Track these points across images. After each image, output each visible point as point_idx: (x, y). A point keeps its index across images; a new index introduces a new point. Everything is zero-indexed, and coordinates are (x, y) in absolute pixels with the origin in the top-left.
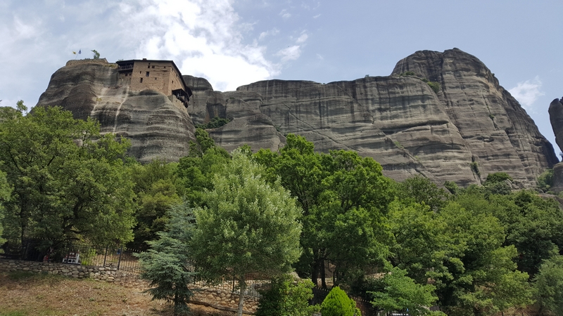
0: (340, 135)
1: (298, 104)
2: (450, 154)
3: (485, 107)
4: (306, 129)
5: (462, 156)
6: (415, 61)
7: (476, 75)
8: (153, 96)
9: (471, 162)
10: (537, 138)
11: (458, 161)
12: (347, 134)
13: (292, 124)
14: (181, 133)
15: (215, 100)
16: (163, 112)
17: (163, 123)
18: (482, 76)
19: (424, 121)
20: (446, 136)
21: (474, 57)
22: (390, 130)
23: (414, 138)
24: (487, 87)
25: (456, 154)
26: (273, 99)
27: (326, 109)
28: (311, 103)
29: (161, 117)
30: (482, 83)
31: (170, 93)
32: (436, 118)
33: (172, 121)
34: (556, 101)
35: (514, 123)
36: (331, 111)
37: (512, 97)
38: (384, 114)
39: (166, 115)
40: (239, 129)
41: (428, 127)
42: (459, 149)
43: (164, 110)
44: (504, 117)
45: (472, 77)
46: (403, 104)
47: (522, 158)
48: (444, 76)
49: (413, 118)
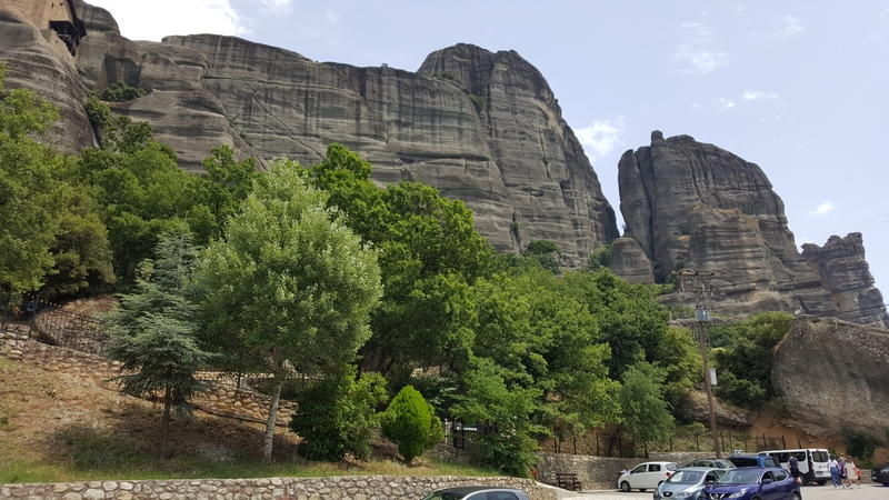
1: (269, 86)
2: (486, 206)
3: (539, 145)
4: (279, 131)
5: (500, 211)
6: (455, 57)
7: (535, 98)
8: (11, 24)
9: (511, 221)
10: (598, 199)
11: (494, 218)
13: (255, 118)
14: (62, 101)
15: (123, 52)
16: (29, 58)
17: (28, 77)
18: (542, 99)
19: (459, 152)
20: (483, 179)
21: (536, 70)
22: (409, 158)
23: (441, 174)
24: (546, 117)
25: (493, 207)
26: (227, 69)
27: (316, 105)
28: (292, 90)
29: (25, 66)
30: (541, 110)
31: (45, 25)
32: (474, 150)
33: (45, 78)
34: (630, 152)
35: (572, 174)
36: (324, 109)
37: (575, 138)
38: (404, 130)
39: (35, 64)
40: (161, 111)
41: (463, 161)
42: (498, 200)
43: (32, 54)
44: (561, 164)
45: (528, 99)
46: (433, 121)
47: (575, 224)
48: (492, 90)
49: (444, 145)
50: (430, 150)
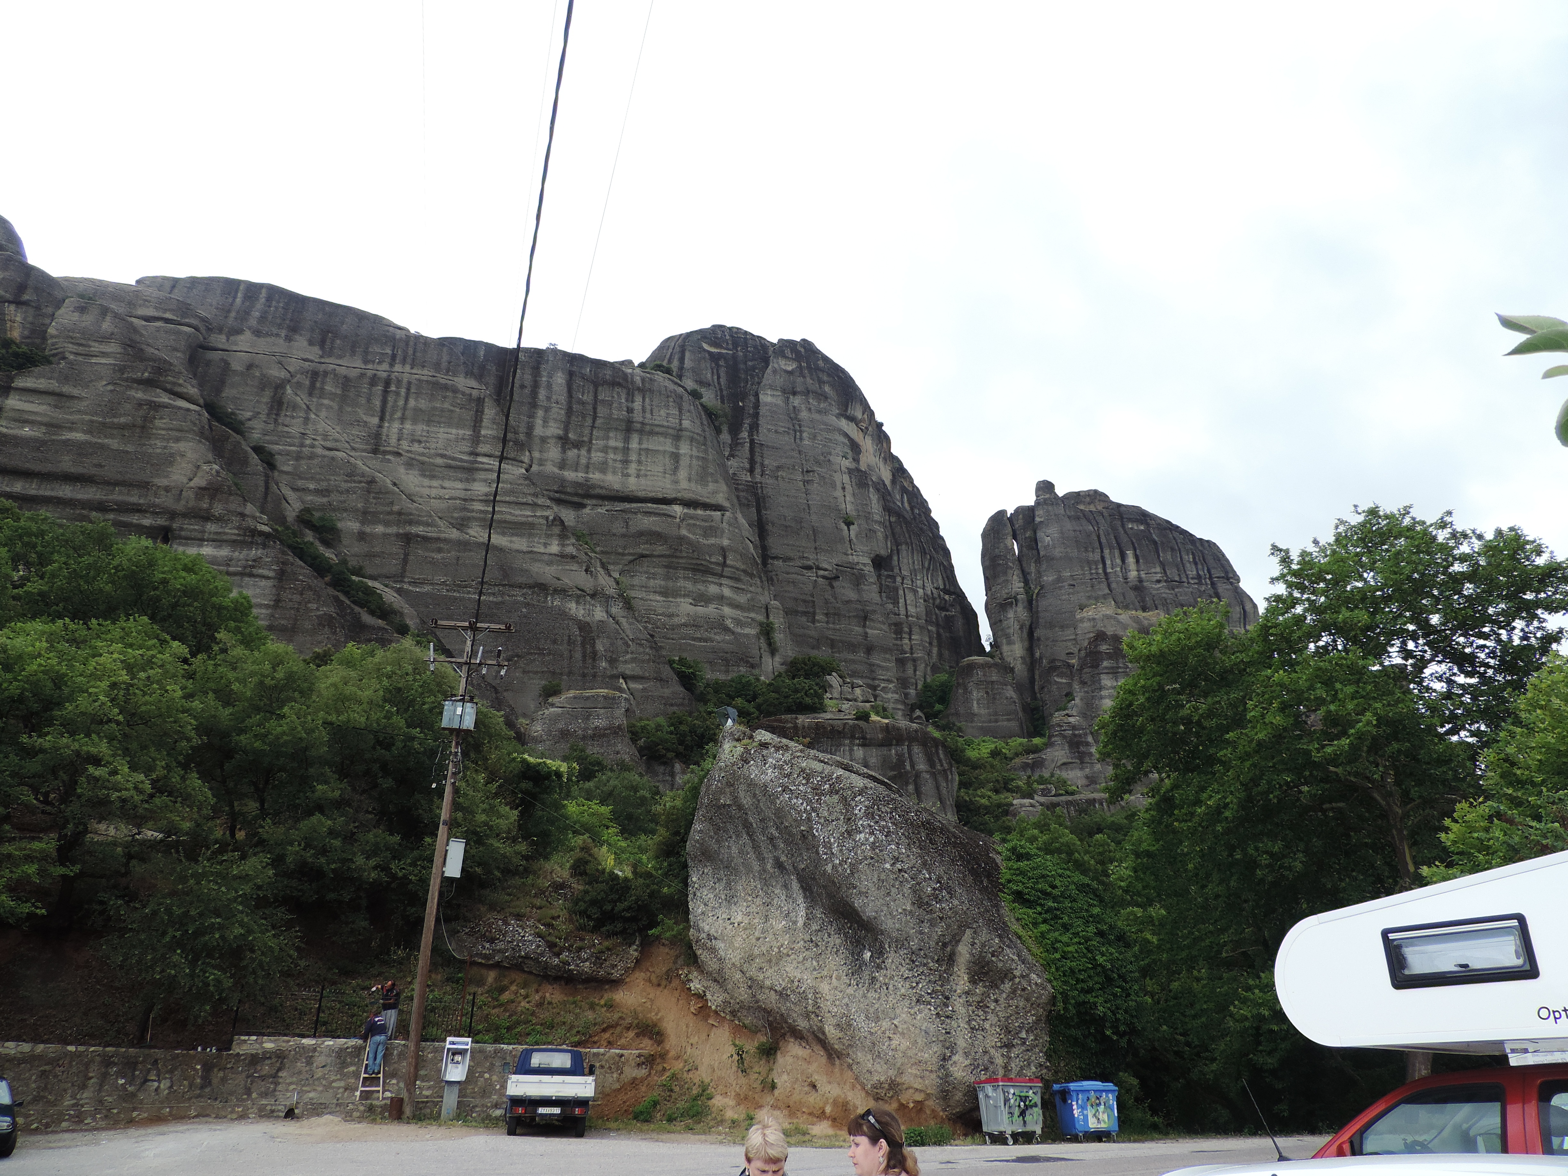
0: (426, 482)
1: (322, 368)
2: (713, 589)
3: (839, 493)
4: (329, 444)
5: (742, 599)
6: (706, 346)
7: (838, 416)
9: (761, 618)
10: (946, 591)
11: (727, 610)
12: (447, 484)
13: (287, 421)
18: (852, 419)
19: (671, 495)
20: (712, 541)
21: (843, 371)
22: (576, 499)
23: (633, 529)
24: (855, 447)
25: (727, 592)
26: (248, 335)
27: (401, 403)
28: (362, 375)
30: (846, 435)
32: (702, 493)
35: (898, 544)
36: (416, 410)
37: (914, 486)
38: (572, 453)
40: (75, 392)
41: (678, 509)
42: (737, 580)
44: (876, 527)
45: (825, 418)
46: (627, 440)
47: (898, 629)
48: (761, 397)
49: (643, 481)
50: (617, 486)
